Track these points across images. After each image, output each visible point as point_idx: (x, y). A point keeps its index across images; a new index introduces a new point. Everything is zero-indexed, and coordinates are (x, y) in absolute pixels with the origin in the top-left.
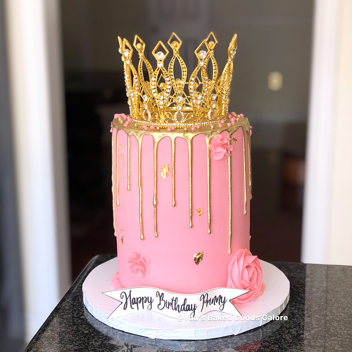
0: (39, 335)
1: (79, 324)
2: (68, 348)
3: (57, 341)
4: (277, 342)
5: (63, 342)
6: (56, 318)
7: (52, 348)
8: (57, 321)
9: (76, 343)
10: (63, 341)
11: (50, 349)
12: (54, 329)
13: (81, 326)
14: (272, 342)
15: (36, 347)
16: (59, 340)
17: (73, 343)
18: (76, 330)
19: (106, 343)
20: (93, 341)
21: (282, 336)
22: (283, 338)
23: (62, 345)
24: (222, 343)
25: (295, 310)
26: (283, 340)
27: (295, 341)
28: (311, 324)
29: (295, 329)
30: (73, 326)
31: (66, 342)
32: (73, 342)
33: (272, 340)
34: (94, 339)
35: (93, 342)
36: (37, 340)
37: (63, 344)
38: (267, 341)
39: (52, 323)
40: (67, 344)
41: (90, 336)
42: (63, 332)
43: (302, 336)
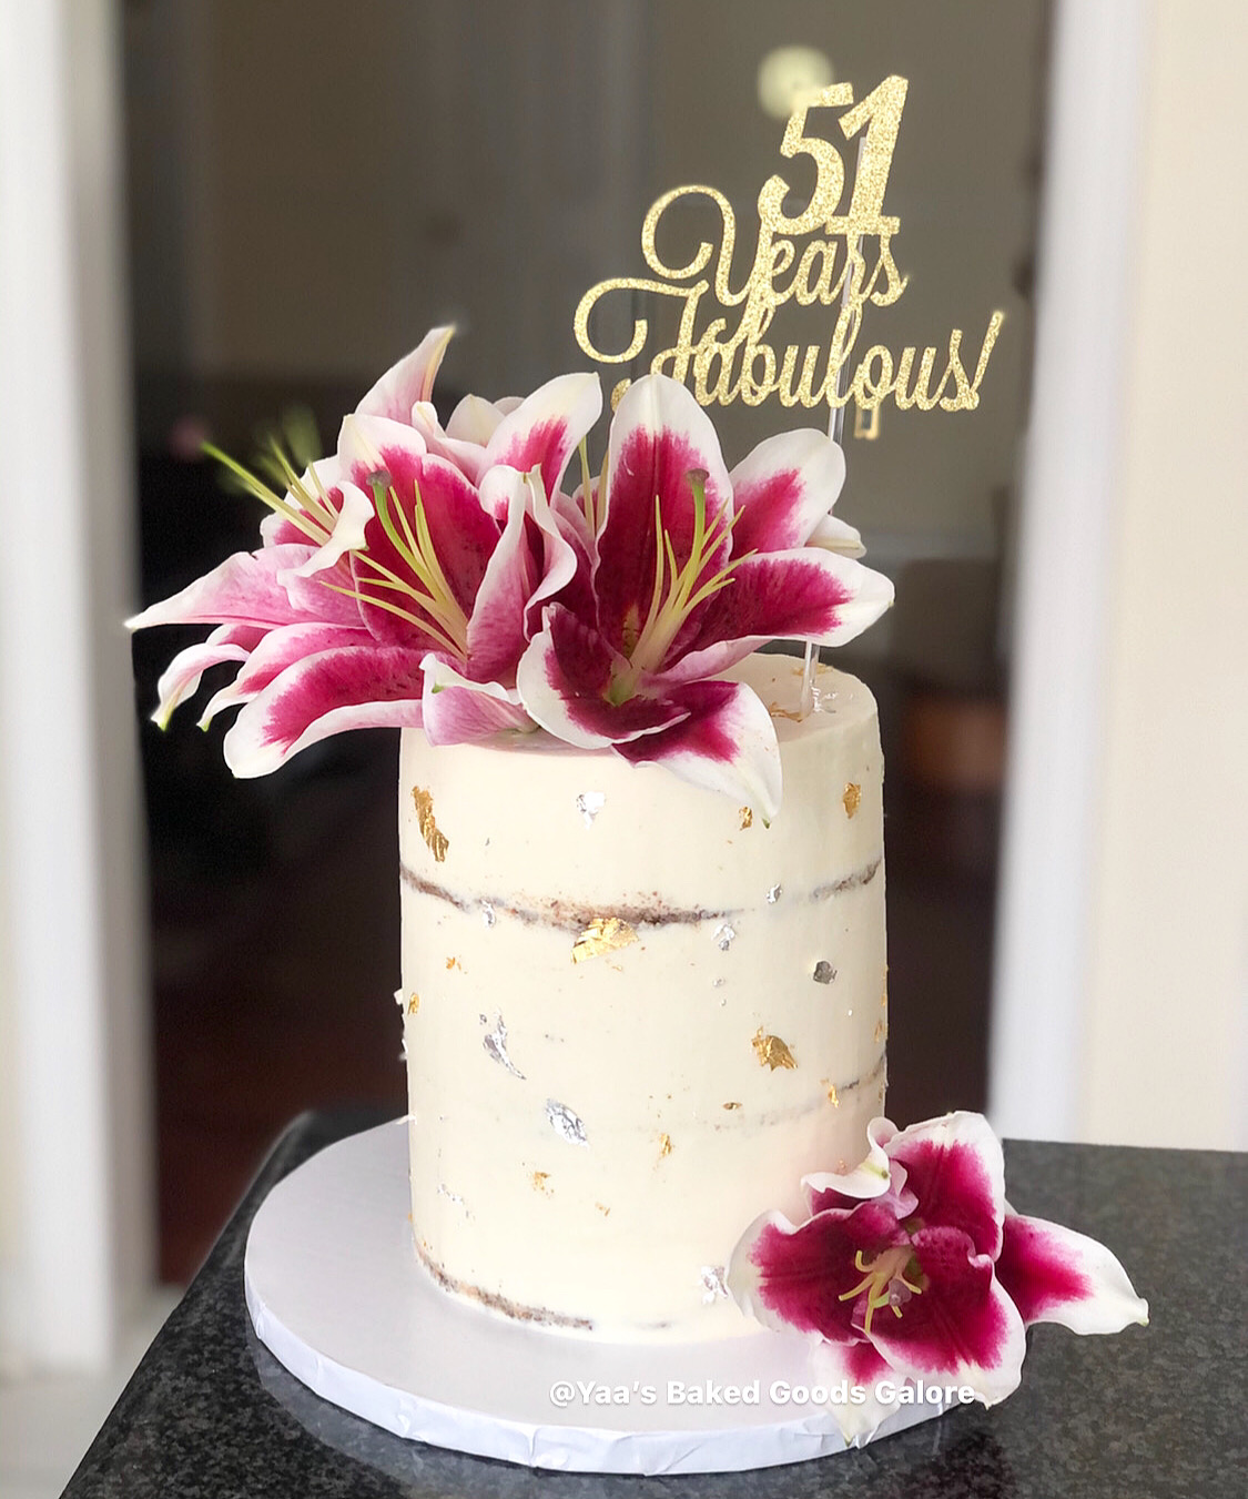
0: (112, 1447)
3: (180, 1473)
4: (1025, 1472)
5: (206, 1479)
8: (175, 1389)
9: (258, 1481)
10: (204, 1474)
12: (166, 1424)
16: (191, 1470)
17: (246, 1483)
18: (251, 1425)
19: (372, 1482)
20: (320, 1476)
21: (1041, 1447)
22: (1046, 1456)
23: (201, 1490)
27: (1092, 1466)
29: (1084, 1416)
30: (240, 1410)
31: (217, 1476)
32: (242, 1478)
34: (324, 1465)
35: (324, 1479)
38: (987, 1466)
41: (306, 1450)
42: (202, 1434)
43: (1115, 1445)
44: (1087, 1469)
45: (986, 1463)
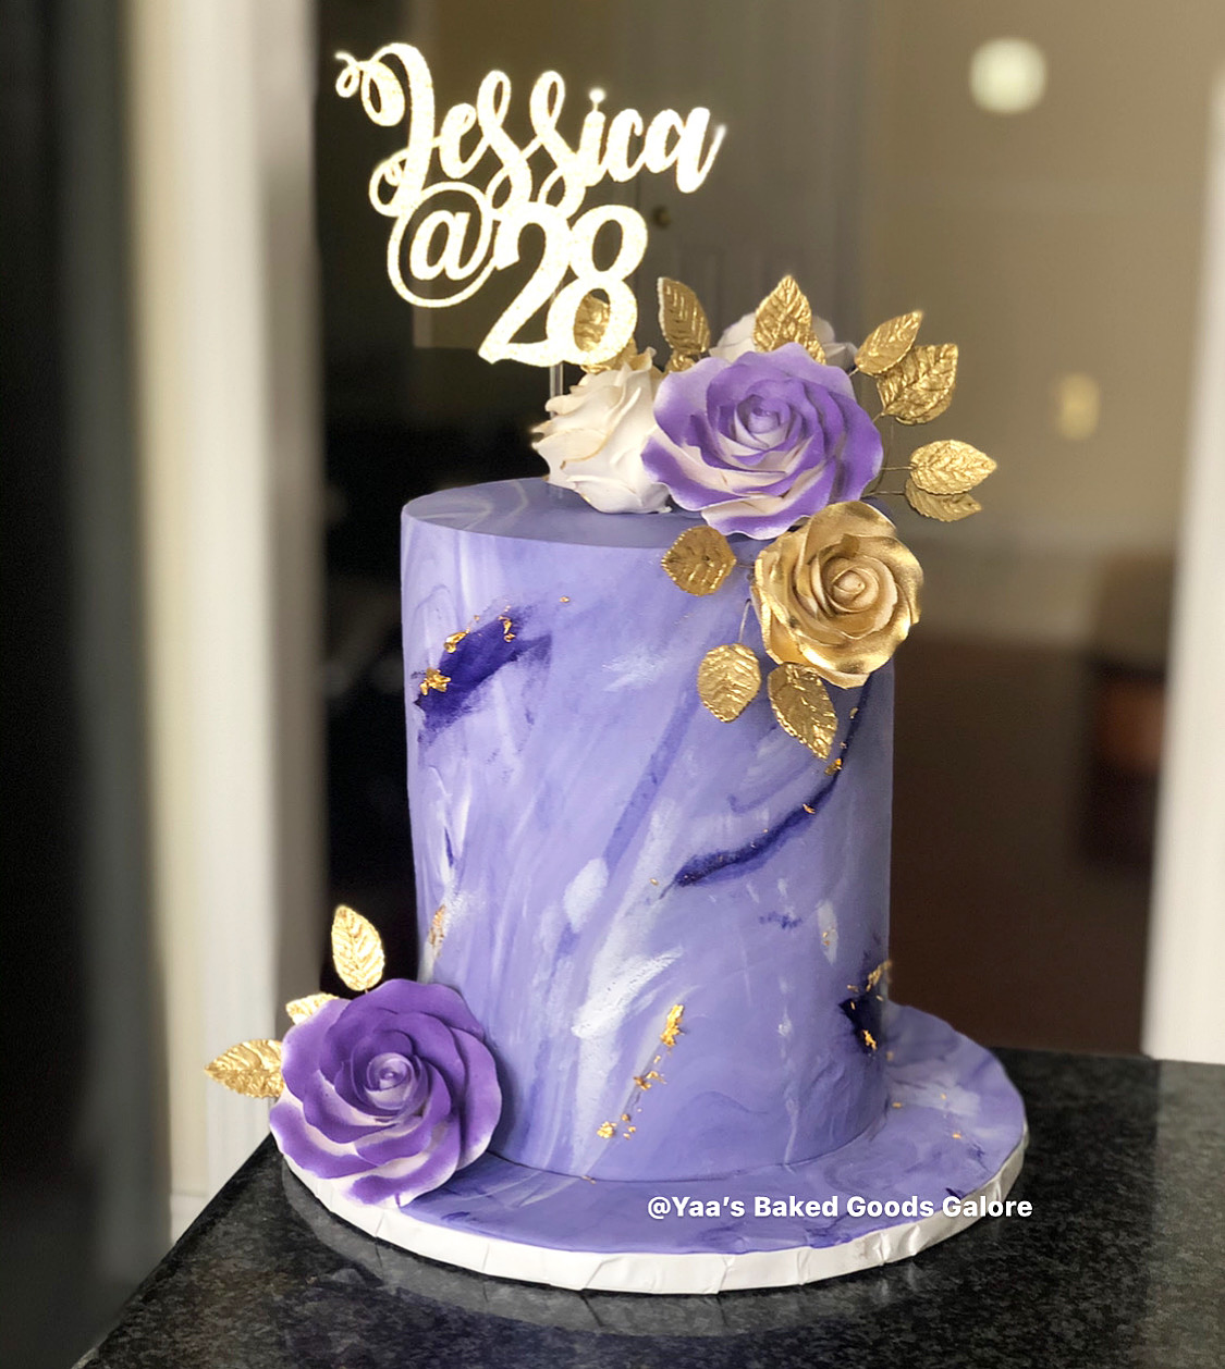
1: (305, 1248)
2: (256, 1334)
4: (1028, 1347)
6: (223, 1220)
7: (197, 1333)
11: (191, 1333)
13: (312, 1253)
14: (1011, 1347)
15: (140, 1324)
17: (277, 1318)
21: (1049, 1324)
22: (1052, 1334)
24: (823, 1342)
25: (1106, 1229)
26: (1050, 1343)
27: (1095, 1344)
28: (1160, 1283)
29: (1098, 1301)
33: (1009, 1337)
35: (351, 1318)
36: (146, 1300)
37: (240, 1318)
38: (992, 1340)
39: (207, 1240)
40: (255, 1319)
42: (244, 1274)
43: (1123, 1327)
44: (1091, 1348)
45: (990, 1337)
